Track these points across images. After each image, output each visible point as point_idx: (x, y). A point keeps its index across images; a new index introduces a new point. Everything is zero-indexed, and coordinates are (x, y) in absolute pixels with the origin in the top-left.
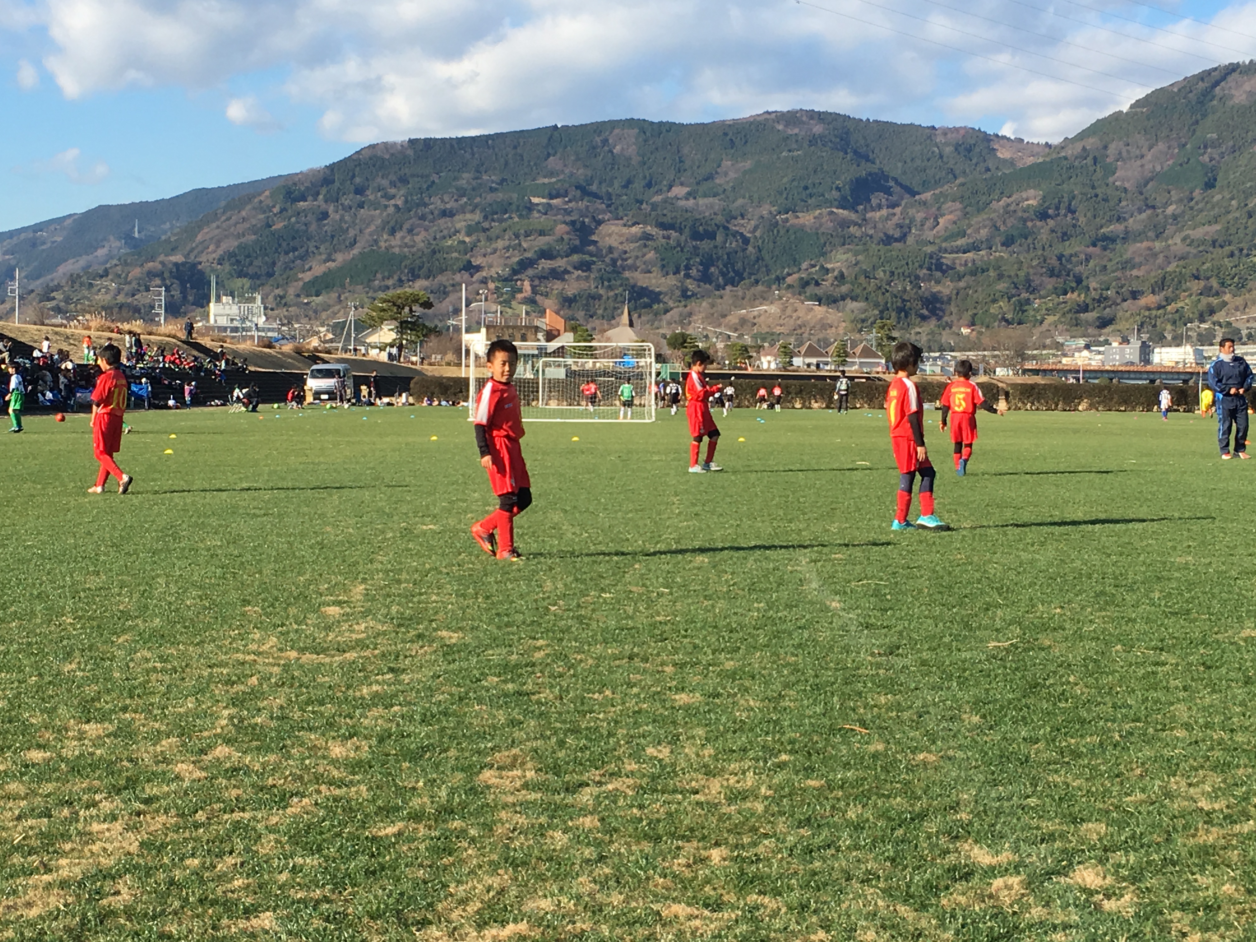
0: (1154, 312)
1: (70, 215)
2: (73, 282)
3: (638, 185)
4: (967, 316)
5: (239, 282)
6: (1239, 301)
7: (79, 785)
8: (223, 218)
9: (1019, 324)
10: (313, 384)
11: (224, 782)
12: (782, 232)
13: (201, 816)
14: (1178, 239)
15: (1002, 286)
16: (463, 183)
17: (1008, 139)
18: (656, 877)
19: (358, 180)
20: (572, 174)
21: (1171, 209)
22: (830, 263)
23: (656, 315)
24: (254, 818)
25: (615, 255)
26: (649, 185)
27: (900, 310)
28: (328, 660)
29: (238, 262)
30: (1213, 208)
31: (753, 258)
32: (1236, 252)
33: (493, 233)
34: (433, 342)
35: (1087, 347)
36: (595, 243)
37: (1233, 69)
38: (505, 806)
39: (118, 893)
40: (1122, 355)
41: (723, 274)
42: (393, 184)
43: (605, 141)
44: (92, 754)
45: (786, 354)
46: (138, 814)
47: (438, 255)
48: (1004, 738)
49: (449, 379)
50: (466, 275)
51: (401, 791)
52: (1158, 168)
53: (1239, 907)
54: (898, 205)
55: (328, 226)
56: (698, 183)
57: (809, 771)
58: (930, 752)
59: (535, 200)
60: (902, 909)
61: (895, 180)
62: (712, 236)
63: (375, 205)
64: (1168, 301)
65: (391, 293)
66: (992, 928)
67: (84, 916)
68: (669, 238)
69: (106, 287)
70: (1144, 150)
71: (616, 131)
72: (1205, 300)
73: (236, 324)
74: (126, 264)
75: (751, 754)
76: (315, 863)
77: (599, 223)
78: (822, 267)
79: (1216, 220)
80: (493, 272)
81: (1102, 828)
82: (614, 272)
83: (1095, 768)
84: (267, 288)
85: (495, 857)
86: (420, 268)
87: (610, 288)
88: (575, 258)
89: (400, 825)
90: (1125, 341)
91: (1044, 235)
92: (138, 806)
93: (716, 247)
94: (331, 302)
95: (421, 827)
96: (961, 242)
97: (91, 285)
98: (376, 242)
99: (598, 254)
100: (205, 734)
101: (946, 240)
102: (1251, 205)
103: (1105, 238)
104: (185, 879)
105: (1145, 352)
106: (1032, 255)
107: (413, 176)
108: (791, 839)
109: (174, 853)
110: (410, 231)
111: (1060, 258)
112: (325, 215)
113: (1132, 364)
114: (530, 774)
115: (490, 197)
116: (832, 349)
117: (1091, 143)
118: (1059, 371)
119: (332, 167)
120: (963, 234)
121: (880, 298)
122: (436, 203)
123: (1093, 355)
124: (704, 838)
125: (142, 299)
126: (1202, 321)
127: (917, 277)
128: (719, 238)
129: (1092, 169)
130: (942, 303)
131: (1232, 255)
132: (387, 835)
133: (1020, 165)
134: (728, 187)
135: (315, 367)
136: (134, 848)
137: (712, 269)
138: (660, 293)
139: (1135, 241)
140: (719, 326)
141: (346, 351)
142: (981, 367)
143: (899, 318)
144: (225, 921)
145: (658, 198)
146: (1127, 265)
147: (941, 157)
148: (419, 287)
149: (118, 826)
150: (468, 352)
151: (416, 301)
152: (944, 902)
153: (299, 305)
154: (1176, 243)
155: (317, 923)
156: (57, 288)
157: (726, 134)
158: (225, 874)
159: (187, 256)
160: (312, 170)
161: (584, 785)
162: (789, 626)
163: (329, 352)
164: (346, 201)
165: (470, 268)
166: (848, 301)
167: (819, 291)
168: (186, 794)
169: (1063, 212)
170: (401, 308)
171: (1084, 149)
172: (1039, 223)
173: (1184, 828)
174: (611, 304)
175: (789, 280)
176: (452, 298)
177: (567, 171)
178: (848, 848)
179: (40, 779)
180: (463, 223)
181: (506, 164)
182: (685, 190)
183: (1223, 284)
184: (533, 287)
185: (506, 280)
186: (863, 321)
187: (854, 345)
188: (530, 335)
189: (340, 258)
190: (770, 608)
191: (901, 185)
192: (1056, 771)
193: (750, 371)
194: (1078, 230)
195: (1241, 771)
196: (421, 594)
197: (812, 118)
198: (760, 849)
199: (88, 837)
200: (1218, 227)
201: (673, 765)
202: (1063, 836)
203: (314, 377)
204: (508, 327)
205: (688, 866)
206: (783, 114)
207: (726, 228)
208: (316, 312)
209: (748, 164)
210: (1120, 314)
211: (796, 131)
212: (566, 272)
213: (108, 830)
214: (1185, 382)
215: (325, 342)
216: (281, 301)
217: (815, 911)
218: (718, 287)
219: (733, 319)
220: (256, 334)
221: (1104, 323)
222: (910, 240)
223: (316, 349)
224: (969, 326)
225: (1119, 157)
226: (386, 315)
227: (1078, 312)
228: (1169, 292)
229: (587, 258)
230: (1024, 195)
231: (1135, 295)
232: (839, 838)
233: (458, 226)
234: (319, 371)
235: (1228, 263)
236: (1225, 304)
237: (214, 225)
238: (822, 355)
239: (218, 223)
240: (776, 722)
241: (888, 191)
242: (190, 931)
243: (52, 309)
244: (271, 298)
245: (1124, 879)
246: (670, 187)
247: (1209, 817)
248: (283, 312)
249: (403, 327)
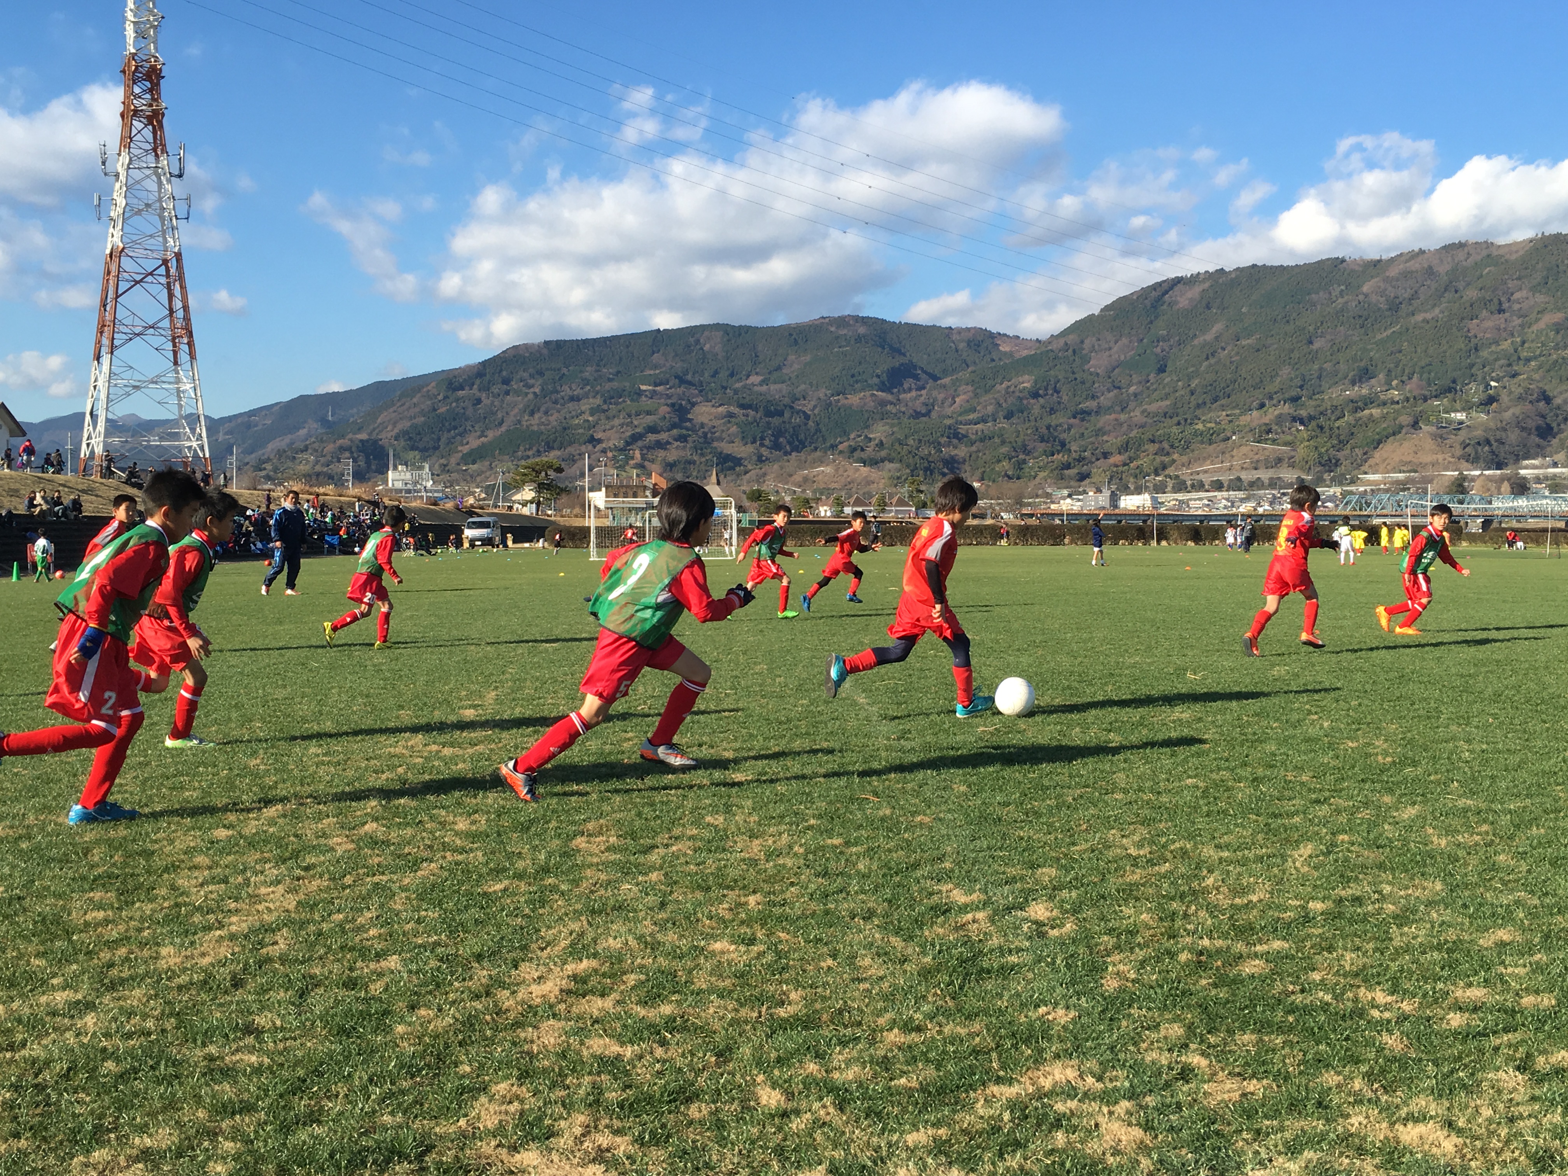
0: (1121, 468)
1: (277, 404)
2: (280, 456)
3: (723, 375)
4: (978, 474)
5: (412, 455)
6: (1185, 459)
7: (252, 857)
8: (399, 404)
9: (1018, 478)
10: (469, 533)
11: (369, 852)
12: (835, 410)
13: (348, 880)
14: (1137, 413)
15: (1004, 450)
16: (586, 375)
17: (1008, 336)
18: (705, 919)
19: (504, 373)
20: (672, 367)
21: (1132, 389)
22: (872, 432)
23: (738, 475)
24: (390, 880)
25: (706, 430)
26: (732, 375)
27: (926, 470)
28: (461, 752)
29: (410, 439)
30: (1164, 388)
31: (813, 431)
32: (1182, 422)
33: (610, 413)
34: (564, 499)
35: (1070, 496)
36: (690, 420)
37: (1178, 281)
38: (591, 865)
39: (276, 943)
40: (1097, 502)
41: (789, 443)
42: (532, 376)
43: (698, 341)
44: (265, 832)
45: (838, 504)
46: (298, 879)
47: (568, 431)
48: (984, 803)
49: (576, 527)
50: (590, 447)
51: (510, 856)
52: (1122, 358)
53: (1152, 932)
54: (924, 388)
55: (481, 409)
56: (770, 373)
57: (829, 833)
58: (925, 815)
59: (643, 387)
60: (893, 939)
61: (922, 369)
62: (781, 414)
63: (518, 393)
64: (1131, 459)
65: (530, 461)
66: (961, 953)
67: (246, 964)
68: (747, 416)
69: (306, 459)
70: (1112, 344)
71: (706, 333)
72: (1159, 459)
73: (409, 487)
74: (322, 441)
75: (787, 819)
76: (436, 915)
77: (693, 405)
78: (866, 437)
79: (1167, 396)
80: (611, 444)
81: (1053, 872)
82: (705, 442)
83: (1051, 825)
84: (434, 459)
85: (578, 907)
86: (554, 441)
87: (702, 455)
88: (675, 432)
89: (506, 882)
90: (1099, 491)
91: (1036, 411)
92: (299, 872)
93: (784, 422)
94: (484, 469)
95: (522, 884)
96: (971, 416)
97: (294, 458)
98: (519, 422)
99: (693, 429)
100: (359, 813)
101: (960, 415)
102: (1193, 385)
103: (1083, 412)
104: (331, 929)
105: (1114, 499)
106: (1027, 425)
107: (547, 369)
108: (813, 886)
109: (324, 910)
110: (546, 413)
111: (1048, 427)
112: (479, 401)
113: (1104, 508)
114: (613, 840)
115: (608, 386)
116: (874, 500)
117: (1072, 338)
118: (1048, 514)
119: (484, 364)
120: (974, 410)
121: (911, 460)
122: (566, 391)
123: (1074, 503)
124: (744, 887)
125: (336, 468)
126: (1157, 475)
127: (939, 443)
128: (787, 415)
129: (1071, 359)
130: (959, 463)
131: (1179, 424)
132: (495, 892)
133: (1017, 356)
134: (793, 376)
135: (471, 520)
136: (292, 907)
137: (781, 440)
138: (741, 459)
139: (1105, 414)
140: (787, 483)
141: (496, 507)
142: (989, 512)
143: (926, 475)
144: (359, 964)
145: (738, 385)
146: (1099, 432)
147: (957, 351)
148: (553, 456)
149: (281, 889)
150: (589, 506)
151: (550, 467)
152: (927, 933)
153: (458, 471)
154: (1137, 415)
155: (433, 963)
156: (268, 460)
157: (791, 335)
158: (363, 926)
159: (370, 434)
160: (468, 366)
161: (654, 847)
162: (824, 718)
163: (482, 508)
164: (495, 389)
165: (593, 441)
166: (886, 463)
167: (863, 455)
168: (338, 862)
169: (1050, 392)
170: (538, 473)
171: (1066, 344)
172: (1032, 401)
173: (1116, 870)
174: (703, 467)
175: (841, 447)
176: (579, 464)
177: (668, 365)
178: (856, 893)
179: (222, 852)
180: (588, 406)
181: (621, 359)
182: (760, 378)
183: (1172, 446)
184: (642, 455)
185: (621, 450)
186: (898, 478)
187: (891, 496)
188: (640, 493)
189: (491, 434)
190: (812, 704)
191: (925, 372)
192: (1022, 828)
193: (811, 518)
194: (1062, 406)
195: (1162, 826)
196: (539, 698)
197: (857, 321)
198: (788, 895)
199: (256, 899)
200: (1168, 402)
201: (725, 830)
202: (1022, 878)
203: (469, 527)
204: (622, 486)
205: (731, 909)
206: (834, 318)
207: (792, 408)
208: (472, 477)
209: (808, 358)
210: (1094, 470)
211: (845, 332)
212: (668, 443)
213: (273, 892)
214: (1145, 521)
215: (480, 500)
216: (445, 468)
217: (826, 944)
218: (786, 453)
219: (797, 478)
220: (424, 494)
221: (1082, 477)
222: (934, 415)
223: (472, 506)
224: (979, 481)
225: (1093, 349)
226: (527, 479)
227: (1062, 469)
228: (1131, 453)
229: (684, 432)
230: (1021, 379)
231: (1106, 455)
232: (849, 884)
233: (583, 408)
234: (474, 523)
235: (1175, 430)
236: (1174, 461)
237: (391, 410)
238: (866, 505)
239: (395, 408)
240: (808, 794)
241: (916, 377)
242: (331, 972)
243: (264, 477)
244: (437, 466)
245: (1067, 912)
246: (748, 376)
247: (1135, 862)
248: (445, 477)
249: (540, 487)
